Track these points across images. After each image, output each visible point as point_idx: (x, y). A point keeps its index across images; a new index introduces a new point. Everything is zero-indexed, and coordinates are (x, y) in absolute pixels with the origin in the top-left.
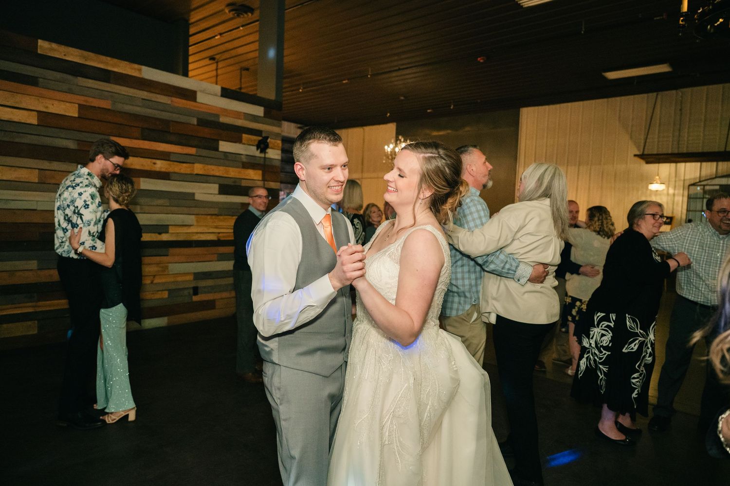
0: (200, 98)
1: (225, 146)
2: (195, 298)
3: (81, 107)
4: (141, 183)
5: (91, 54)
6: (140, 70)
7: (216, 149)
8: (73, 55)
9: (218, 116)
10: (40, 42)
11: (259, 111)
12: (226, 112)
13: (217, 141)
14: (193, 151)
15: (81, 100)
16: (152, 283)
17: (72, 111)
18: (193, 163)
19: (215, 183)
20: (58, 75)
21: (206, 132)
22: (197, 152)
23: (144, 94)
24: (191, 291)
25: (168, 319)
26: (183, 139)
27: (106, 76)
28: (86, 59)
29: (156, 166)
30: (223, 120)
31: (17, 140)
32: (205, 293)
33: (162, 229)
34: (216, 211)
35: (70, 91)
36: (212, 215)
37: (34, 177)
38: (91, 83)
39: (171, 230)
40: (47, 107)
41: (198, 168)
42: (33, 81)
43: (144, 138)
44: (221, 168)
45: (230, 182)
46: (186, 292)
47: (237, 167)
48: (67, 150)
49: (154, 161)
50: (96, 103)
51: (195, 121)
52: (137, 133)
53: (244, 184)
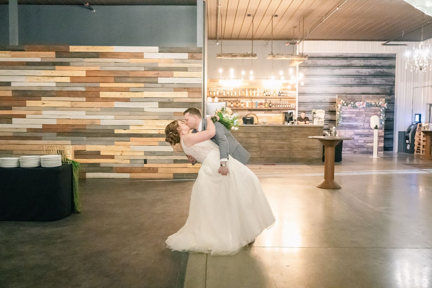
0: (146, 56)
1: (162, 80)
2: (145, 165)
3: (87, 71)
4: (115, 104)
5: (90, 47)
6: (113, 49)
7: (157, 82)
8: (84, 49)
9: (157, 64)
10: (70, 47)
11: (185, 56)
12: (162, 60)
13: (157, 78)
14: (142, 85)
15: (87, 68)
16: (121, 155)
17: (83, 74)
18: (143, 92)
19: (156, 102)
20: (77, 59)
21: (151, 74)
22: (144, 85)
23: (115, 60)
24: (143, 161)
25: (130, 175)
26: (137, 80)
27: (97, 55)
28: (88, 49)
29: (122, 95)
30: (160, 65)
31: (63, 90)
32: (152, 163)
33: (126, 127)
34: (157, 117)
35: (82, 65)
36: (155, 119)
37: (68, 104)
39: (131, 127)
40: (73, 74)
41: (146, 94)
42: (67, 64)
43: (116, 82)
44: (159, 93)
45: (166, 100)
46: (140, 162)
47: (171, 91)
48: (81, 92)
49: (121, 93)
50: (93, 68)
51: (143, 69)
52: (112, 79)
53: (175, 100)
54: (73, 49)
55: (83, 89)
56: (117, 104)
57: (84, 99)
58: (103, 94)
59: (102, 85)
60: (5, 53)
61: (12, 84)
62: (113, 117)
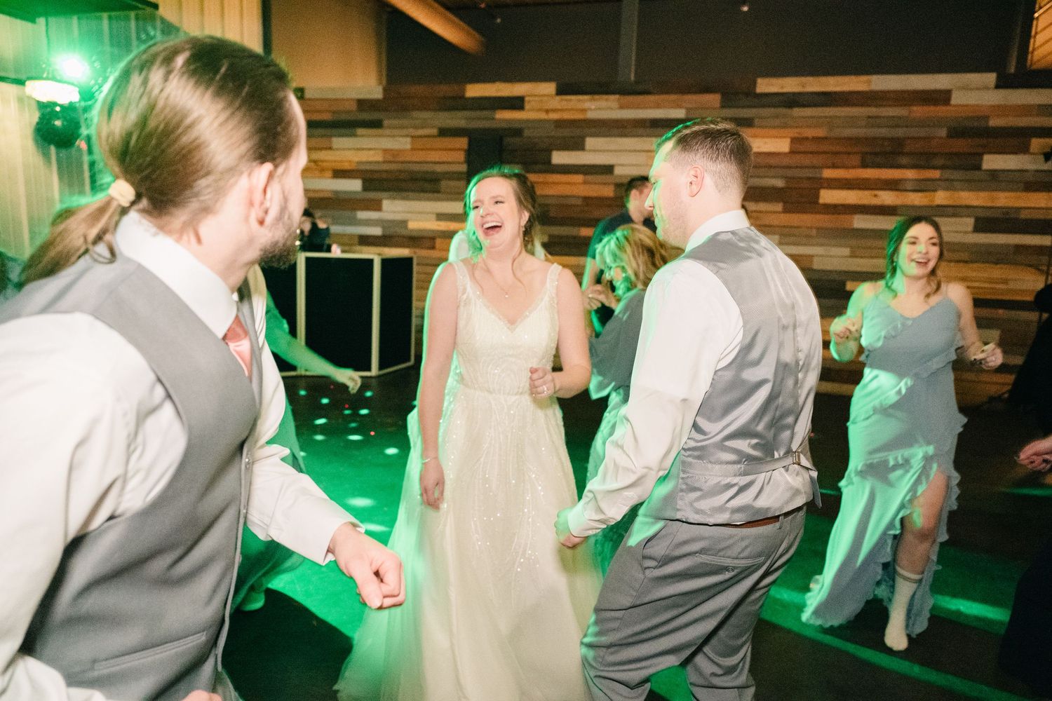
0: (956, 99)
1: (992, 162)
3: (794, 140)
4: (855, 221)
5: (810, 79)
6: (869, 82)
7: (978, 167)
8: (790, 85)
9: (987, 118)
10: (759, 81)
12: (1001, 110)
13: (981, 155)
14: (936, 174)
15: (794, 132)
17: (783, 146)
18: (935, 191)
19: (968, 216)
20: (772, 111)
21: (961, 145)
22: (941, 174)
23: (873, 111)
26: (923, 159)
28: (804, 85)
29: (877, 198)
30: (994, 122)
34: (965, 256)
35: (785, 126)
36: (958, 261)
38: (808, 112)
41: (942, 197)
42: (747, 123)
43: (864, 165)
44: (982, 194)
45: (998, 214)
47: (1017, 191)
48: (775, 189)
49: (876, 192)
50: (810, 133)
51: (943, 132)
52: (856, 160)
53: (1024, 215)
54: (766, 85)
55: (779, 183)
56: (860, 222)
57: (779, 207)
58: (828, 196)
59: (828, 173)
60: (607, 100)
61: (617, 171)
62: (847, 251)
